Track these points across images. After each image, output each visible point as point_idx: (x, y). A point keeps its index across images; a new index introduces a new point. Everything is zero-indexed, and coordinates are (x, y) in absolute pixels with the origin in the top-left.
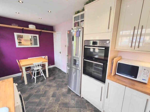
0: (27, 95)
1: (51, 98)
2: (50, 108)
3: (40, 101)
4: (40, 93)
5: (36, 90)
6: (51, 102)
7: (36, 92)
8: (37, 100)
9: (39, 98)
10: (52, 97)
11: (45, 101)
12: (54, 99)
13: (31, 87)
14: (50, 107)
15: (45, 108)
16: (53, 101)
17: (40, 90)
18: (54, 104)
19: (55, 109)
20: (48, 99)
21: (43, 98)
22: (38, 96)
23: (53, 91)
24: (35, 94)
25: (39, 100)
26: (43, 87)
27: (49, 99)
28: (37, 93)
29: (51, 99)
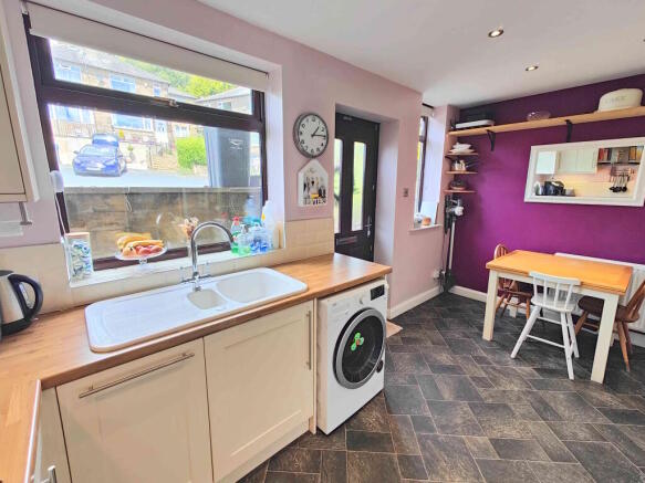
0: (450, 363)
1: (483, 440)
2: (441, 446)
3: (450, 403)
4: (481, 389)
5: (484, 375)
6: (468, 444)
7: (474, 379)
8: (447, 396)
9: (458, 397)
10: (495, 442)
11: (459, 421)
12: (486, 451)
13: (485, 355)
14: (445, 450)
15: (432, 430)
16: (474, 453)
17: (491, 386)
18: (464, 457)
19: (445, 471)
20: (474, 429)
21: (467, 409)
22: (464, 391)
23: (527, 437)
24: (465, 378)
25: (451, 400)
26: (516, 389)
27: (474, 434)
28: (474, 384)
29: (481, 442)
